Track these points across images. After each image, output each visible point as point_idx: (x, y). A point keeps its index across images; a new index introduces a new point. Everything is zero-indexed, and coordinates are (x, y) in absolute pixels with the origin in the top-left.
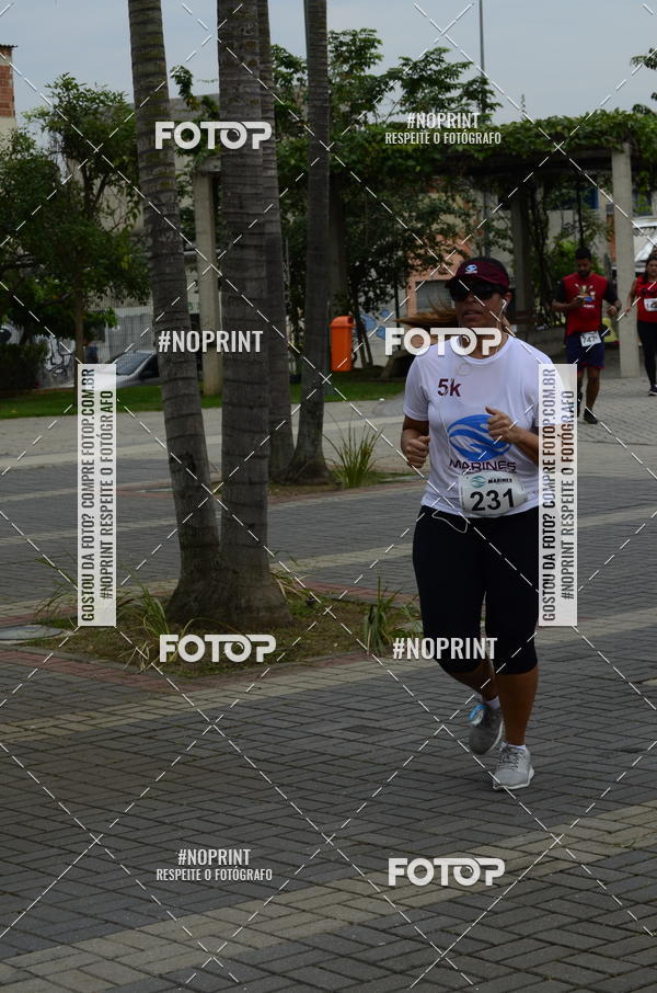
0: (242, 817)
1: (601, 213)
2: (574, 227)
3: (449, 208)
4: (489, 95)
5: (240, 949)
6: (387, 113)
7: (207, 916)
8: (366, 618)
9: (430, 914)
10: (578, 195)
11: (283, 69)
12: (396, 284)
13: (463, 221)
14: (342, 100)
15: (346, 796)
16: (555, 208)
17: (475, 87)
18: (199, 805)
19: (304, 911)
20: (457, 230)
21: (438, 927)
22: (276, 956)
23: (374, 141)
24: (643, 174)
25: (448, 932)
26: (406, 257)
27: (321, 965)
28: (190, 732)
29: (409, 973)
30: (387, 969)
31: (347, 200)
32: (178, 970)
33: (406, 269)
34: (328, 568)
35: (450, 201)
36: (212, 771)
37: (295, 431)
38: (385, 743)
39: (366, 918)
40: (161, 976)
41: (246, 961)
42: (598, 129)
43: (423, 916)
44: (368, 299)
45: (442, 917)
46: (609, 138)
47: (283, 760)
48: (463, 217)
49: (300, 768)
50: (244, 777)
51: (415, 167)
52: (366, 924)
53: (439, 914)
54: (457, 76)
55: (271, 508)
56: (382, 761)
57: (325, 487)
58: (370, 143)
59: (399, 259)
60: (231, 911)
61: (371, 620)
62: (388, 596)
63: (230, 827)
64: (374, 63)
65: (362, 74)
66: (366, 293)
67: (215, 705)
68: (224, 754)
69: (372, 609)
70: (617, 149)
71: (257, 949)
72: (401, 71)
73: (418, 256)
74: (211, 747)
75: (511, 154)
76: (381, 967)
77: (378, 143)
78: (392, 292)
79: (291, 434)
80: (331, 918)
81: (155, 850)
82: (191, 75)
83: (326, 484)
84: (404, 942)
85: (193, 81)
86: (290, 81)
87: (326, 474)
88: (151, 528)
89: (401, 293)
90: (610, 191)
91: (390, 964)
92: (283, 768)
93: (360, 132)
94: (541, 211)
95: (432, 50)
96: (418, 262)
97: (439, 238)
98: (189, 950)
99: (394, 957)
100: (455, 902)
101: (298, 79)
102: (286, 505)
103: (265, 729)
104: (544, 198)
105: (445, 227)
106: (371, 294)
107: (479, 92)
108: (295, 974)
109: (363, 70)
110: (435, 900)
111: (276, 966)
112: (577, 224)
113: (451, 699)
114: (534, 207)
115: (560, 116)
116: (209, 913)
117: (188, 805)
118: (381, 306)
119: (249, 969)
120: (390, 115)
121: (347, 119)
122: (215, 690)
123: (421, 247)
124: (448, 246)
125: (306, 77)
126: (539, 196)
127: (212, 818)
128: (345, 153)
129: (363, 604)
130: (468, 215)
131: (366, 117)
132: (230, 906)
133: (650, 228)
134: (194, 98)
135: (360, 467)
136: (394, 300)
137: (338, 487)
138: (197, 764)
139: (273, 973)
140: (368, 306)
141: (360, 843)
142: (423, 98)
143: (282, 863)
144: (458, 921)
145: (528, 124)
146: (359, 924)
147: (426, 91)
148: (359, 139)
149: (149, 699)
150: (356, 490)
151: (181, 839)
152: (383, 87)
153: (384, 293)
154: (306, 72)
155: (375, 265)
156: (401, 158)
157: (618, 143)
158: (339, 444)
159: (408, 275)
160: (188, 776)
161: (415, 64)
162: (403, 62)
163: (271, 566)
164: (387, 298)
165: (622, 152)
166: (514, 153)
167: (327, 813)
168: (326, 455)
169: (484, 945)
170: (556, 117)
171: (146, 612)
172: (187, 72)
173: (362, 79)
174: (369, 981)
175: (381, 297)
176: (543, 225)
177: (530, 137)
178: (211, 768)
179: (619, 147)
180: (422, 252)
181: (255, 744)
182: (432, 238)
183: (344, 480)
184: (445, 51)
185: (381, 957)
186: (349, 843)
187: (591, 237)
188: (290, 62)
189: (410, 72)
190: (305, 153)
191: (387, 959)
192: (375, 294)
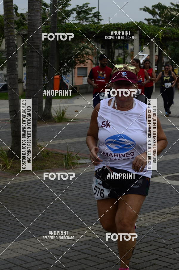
0: (28, 214)
1: (129, 51)
2: (122, 54)
3: (88, 47)
4: (100, 16)
5: (28, 252)
6: (72, 20)
7: (18, 242)
8: (64, 158)
9: (83, 244)
10: (124, 45)
11: (43, 7)
12: (72, 67)
13: (91, 51)
14: (59, 16)
15: (58, 209)
16: (117, 49)
17: (96, 14)
18: (16, 210)
19: (47, 242)
20: (90, 53)
21: (86, 248)
22: (39, 255)
23: (68, 27)
24: (142, 40)
25: (88, 249)
26: (75, 60)
27: (52, 258)
28: (13, 189)
29: (78, 261)
30: (71, 260)
31: (59, 44)
32: (10, 258)
33: (75, 64)
34: (53, 144)
35: (88, 45)
36: (20, 200)
37: (44, 106)
38: (70, 194)
39: (65, 244)
40: (5, 260)
41: (30, 256)
42: (130, 26)
43: (81, 244)
44: (64, 71)
45: (87, 245)
46: (134, 29)
47: (40, 198)
48: (91, 50)
49: (45, 200)
50: (29, 202)
51: (79, 35)
52: (65, 246)
53: (86, 244)
54: (91, 11)
55: (37, 127)
56: (69, 199)
57: (52, 122)
58: (67, 28)
59: (73, 61)
60: (25, 241)
61: (65, 159)
62: (70, 153)
63: (25, 216)
64: (69, 6)
65: (65, 9)
66: (64, 70)
67: (21, 182)
68: (23, 195)
69: (66, 156)
70: (135, 32)
71: (33, 252)
72: (76, 9)
73: (79, 60)
74: (19, 193)
75: (106, 33)
76: (69, 259)
77: (69, 28)
78: (71, 70)
79: (43, 107)
80: (54, 244)
81: (3, 222)
82: (18, 7)
83: (52, 121)
84: (76, 252)
85: (18, 9)
86: (45, 10)
87: (52, 118)
88: (3, 132)
89: (73, 70)
90: (132, 45)
91: (72, 258)
92: (40, 200)
93: (64, 25)
94: (113, 49)
95: (85, 3)
96: (78, 62)
97: (85, 55)
98: (13, 252)
99: (73, 256)
100: (90, 241)
101: (48, 10)
102: (41, 127)
103: (35, 189)
104: (114, 46)
105: (86, 52)
106: (65, 70)
107: (97, 16)
108: (44, 260)
109: (66, 8)
110: (84, 240)
111: (39, 258)
112: (123, 53)
113: (88, 182)
114: (111, 48)
115: (120, 23)
116: (19, 242)
117: (13, 210)
118: (68, 73)
119: (31, 258)
120: (73, 21)
121: (60, 22)
122: (20, 177)
123: (79, 58)
124: (87, 58)
125: (50, 9)
126: (113, 45)
127: (20, 214)
128: (60, 30)
129: (63, 155)
130: (93, 49)
131: (66, 21)
132: (25, 240)
133: (142, 55)
134: (18, 14)
135: (62, 117)
136: (71, 72)
137: (55, 122)
138: (15, 198)
139: (38, 260)
140: (64, 74)
141: (63, 222)
142: (82, 16)
143: (40, 227)
144: (91, 246)
145: (111, 25)
146: (63, 246)
147: (83, 15)
148: (64, 26)
149: (2, 179)
150: (60, 123)
151: (11, 220)
152: (71, 13)
153: (69, 70)
154: (50, 8)
155: (66, 62)
156: (75, 32)
157: (135, 31)
158: (56, 110)
159: (76, 65)
160: (13, 201)
161: (80, 7)
162: (77, 6)
163: (37, 143)
164: (70, 71)
165: (137, 33)
166: (107, 32)
167: (53, 213)
168: (52, 113)
169: (99, 254)
170: (119, 23)
171: (2, 154)
172: (17, 6)
173: (65, 11)
174: (66, 263)
175: (68, 71)
176: (113, 53)
177: (111, 28)
178: (19, 199)
179: (136, 32)
180: (79, 59)
181: (32, 193)
182: (83, 55)
183: (57, 120)
184: (89, 4)
185: (69, 256)
186: (60, 222)
187: (127, 57)
188: (46, 5)
189: (79, 9)
190: (49, 30)
191: (71, 257)
192: (66, 70)
